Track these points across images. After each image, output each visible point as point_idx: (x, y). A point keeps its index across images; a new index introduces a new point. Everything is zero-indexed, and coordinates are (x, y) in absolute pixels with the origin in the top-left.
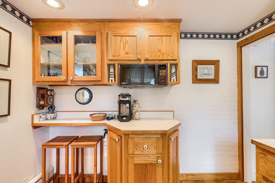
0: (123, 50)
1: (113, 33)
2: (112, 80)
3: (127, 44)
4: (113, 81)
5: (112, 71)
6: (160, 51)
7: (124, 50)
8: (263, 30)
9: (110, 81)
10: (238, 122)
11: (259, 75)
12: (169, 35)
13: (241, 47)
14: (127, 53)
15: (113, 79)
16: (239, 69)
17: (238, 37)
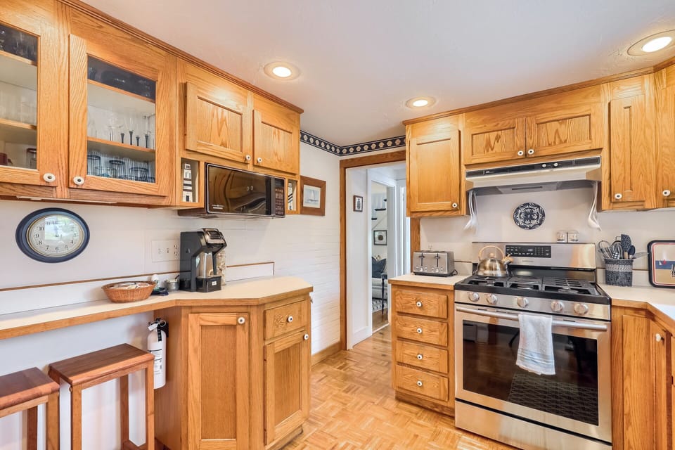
0: (217, 134)
1: (199, 92)
2: (188, 197)
3: (224, 126)
4: (191, 199)
5: (188, 177)
6: (276, 154)
7: (219, 135)
8: (371, 156)
9: (184, 200)
10: (341, 270)
11: (357, 209)
12: (288, 130)
13: (345, 168)
14: (224, 144)
15: (190, 194)
16: (343, 198)
17: (341, 153)
